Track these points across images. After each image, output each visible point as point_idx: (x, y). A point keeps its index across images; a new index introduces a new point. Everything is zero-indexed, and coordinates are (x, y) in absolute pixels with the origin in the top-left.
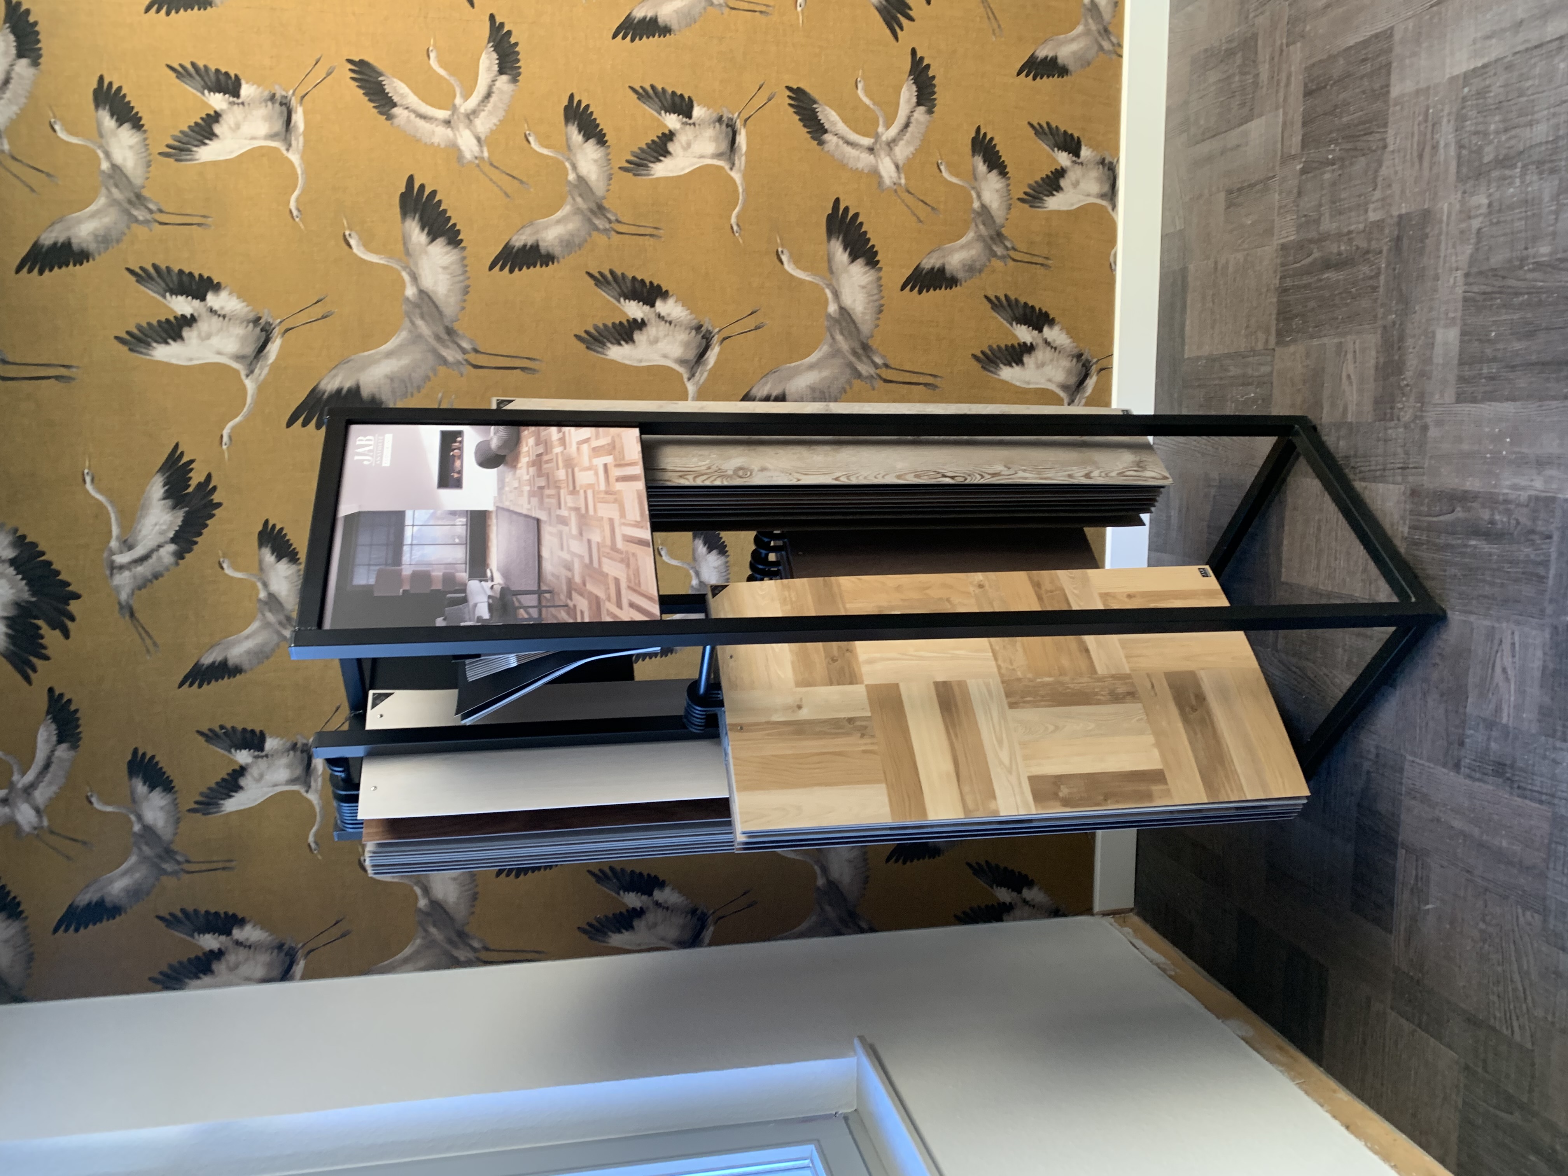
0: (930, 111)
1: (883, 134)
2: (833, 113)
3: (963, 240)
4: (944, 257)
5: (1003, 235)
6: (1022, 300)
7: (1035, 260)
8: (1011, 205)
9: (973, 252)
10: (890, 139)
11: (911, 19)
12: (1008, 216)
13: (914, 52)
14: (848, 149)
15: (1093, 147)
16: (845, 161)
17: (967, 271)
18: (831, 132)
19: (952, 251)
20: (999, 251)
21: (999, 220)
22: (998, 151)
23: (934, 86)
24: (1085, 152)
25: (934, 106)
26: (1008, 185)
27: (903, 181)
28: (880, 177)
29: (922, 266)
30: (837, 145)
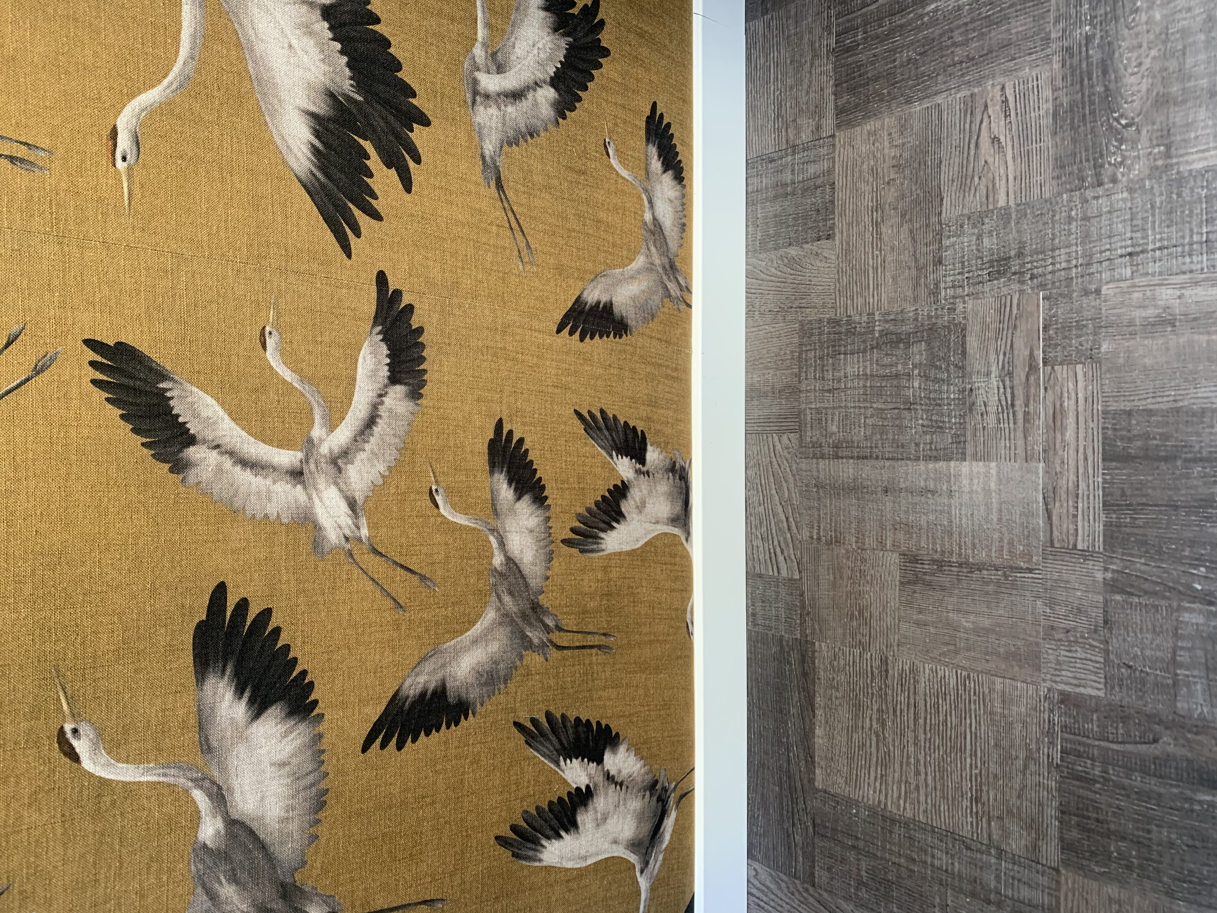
0: (415, 395)
1: (321, 440)
2: (210, 400)
3: (478, 628)
4: (444, 666)
5: (541, 607)
6: (572, 715)
7: (591, 640)
8: (552, 552)
9: (494, 647)
10: (336, 450)
11: (376, 216)
12: (549, 573)
13: (381, 279)
14: (245, 477)
15: (663, 446)
16: (238, 502)
17: (486, 684)
18: (204, 441)
19: (458, 653)
20: (535, 635)
21: (534, 582)
22: (531, 462)
23: (422, 346)
24: (652, 455)
25: (423, 384)
26: (548, 519)
27: (364, 532)
28: (317, 527)
29: (404, 692)
30: (219, 470)
